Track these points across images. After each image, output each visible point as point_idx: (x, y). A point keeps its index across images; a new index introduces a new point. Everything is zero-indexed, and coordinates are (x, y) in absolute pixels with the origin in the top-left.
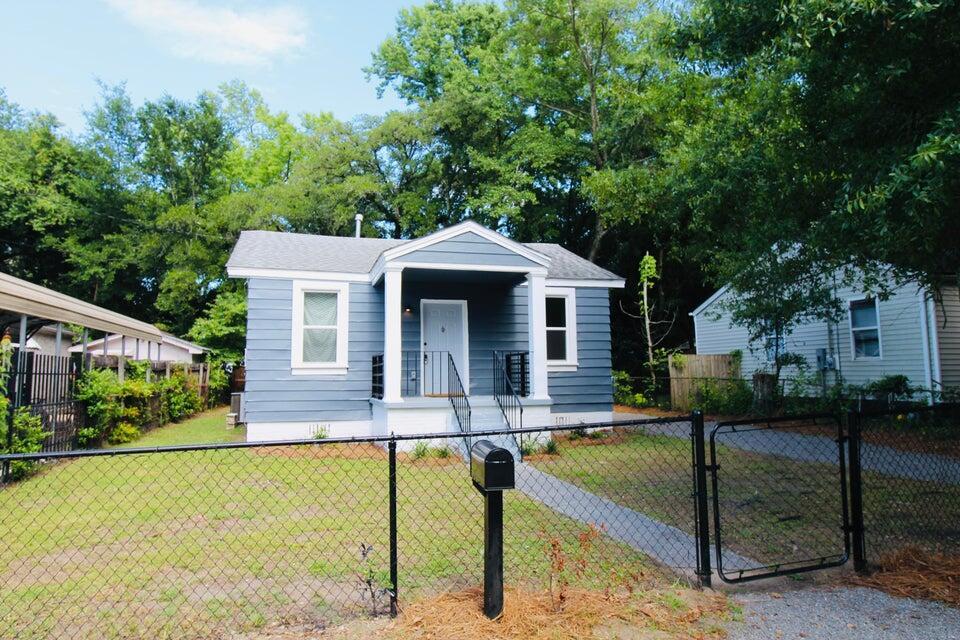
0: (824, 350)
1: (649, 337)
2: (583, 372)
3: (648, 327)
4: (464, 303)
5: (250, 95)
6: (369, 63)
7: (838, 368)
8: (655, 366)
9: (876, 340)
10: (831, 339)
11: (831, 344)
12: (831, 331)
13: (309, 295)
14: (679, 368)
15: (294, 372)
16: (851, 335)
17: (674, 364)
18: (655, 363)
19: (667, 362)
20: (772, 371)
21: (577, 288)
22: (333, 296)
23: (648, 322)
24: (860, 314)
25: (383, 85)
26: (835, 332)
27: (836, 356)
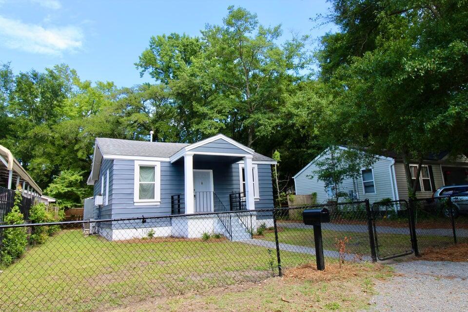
0: (352, 191)
1: (278, 188)
2: (262, 202)
3: (277, 183)
4: (211, 171)
5: (71, 71)
6: (138, 61)
7: (358, 198)
8: (281, 201)
9: (373, 186)
10: (355, 186)
11: (355, 188)
12: (354, 183)
13: (142, 168)
14: (292, 201)
15: (135, 204)
16: (363, 184)
17: (290, 200)
18: (281, 199)
19: (287, 199)
20: (335, 199)
21: (258, 164)
22: (152, 168)
23: (277, 181)
24: (365, 175)
25: (143, 71)
26: (356, 183)
27: (357, 193)
